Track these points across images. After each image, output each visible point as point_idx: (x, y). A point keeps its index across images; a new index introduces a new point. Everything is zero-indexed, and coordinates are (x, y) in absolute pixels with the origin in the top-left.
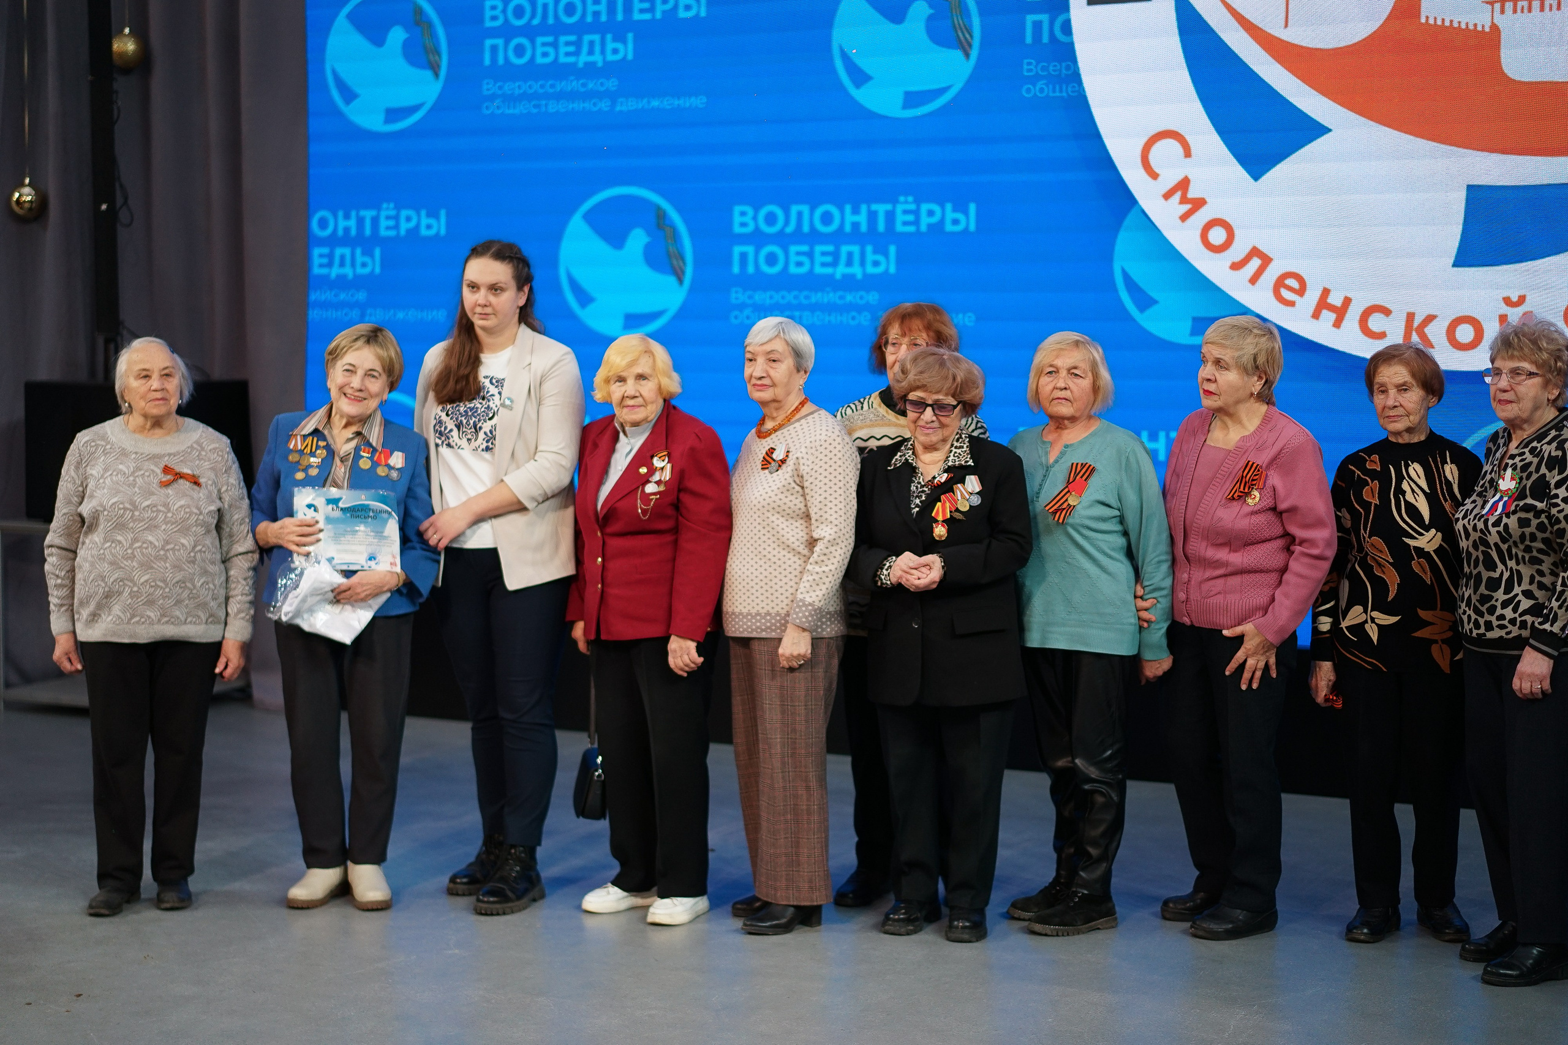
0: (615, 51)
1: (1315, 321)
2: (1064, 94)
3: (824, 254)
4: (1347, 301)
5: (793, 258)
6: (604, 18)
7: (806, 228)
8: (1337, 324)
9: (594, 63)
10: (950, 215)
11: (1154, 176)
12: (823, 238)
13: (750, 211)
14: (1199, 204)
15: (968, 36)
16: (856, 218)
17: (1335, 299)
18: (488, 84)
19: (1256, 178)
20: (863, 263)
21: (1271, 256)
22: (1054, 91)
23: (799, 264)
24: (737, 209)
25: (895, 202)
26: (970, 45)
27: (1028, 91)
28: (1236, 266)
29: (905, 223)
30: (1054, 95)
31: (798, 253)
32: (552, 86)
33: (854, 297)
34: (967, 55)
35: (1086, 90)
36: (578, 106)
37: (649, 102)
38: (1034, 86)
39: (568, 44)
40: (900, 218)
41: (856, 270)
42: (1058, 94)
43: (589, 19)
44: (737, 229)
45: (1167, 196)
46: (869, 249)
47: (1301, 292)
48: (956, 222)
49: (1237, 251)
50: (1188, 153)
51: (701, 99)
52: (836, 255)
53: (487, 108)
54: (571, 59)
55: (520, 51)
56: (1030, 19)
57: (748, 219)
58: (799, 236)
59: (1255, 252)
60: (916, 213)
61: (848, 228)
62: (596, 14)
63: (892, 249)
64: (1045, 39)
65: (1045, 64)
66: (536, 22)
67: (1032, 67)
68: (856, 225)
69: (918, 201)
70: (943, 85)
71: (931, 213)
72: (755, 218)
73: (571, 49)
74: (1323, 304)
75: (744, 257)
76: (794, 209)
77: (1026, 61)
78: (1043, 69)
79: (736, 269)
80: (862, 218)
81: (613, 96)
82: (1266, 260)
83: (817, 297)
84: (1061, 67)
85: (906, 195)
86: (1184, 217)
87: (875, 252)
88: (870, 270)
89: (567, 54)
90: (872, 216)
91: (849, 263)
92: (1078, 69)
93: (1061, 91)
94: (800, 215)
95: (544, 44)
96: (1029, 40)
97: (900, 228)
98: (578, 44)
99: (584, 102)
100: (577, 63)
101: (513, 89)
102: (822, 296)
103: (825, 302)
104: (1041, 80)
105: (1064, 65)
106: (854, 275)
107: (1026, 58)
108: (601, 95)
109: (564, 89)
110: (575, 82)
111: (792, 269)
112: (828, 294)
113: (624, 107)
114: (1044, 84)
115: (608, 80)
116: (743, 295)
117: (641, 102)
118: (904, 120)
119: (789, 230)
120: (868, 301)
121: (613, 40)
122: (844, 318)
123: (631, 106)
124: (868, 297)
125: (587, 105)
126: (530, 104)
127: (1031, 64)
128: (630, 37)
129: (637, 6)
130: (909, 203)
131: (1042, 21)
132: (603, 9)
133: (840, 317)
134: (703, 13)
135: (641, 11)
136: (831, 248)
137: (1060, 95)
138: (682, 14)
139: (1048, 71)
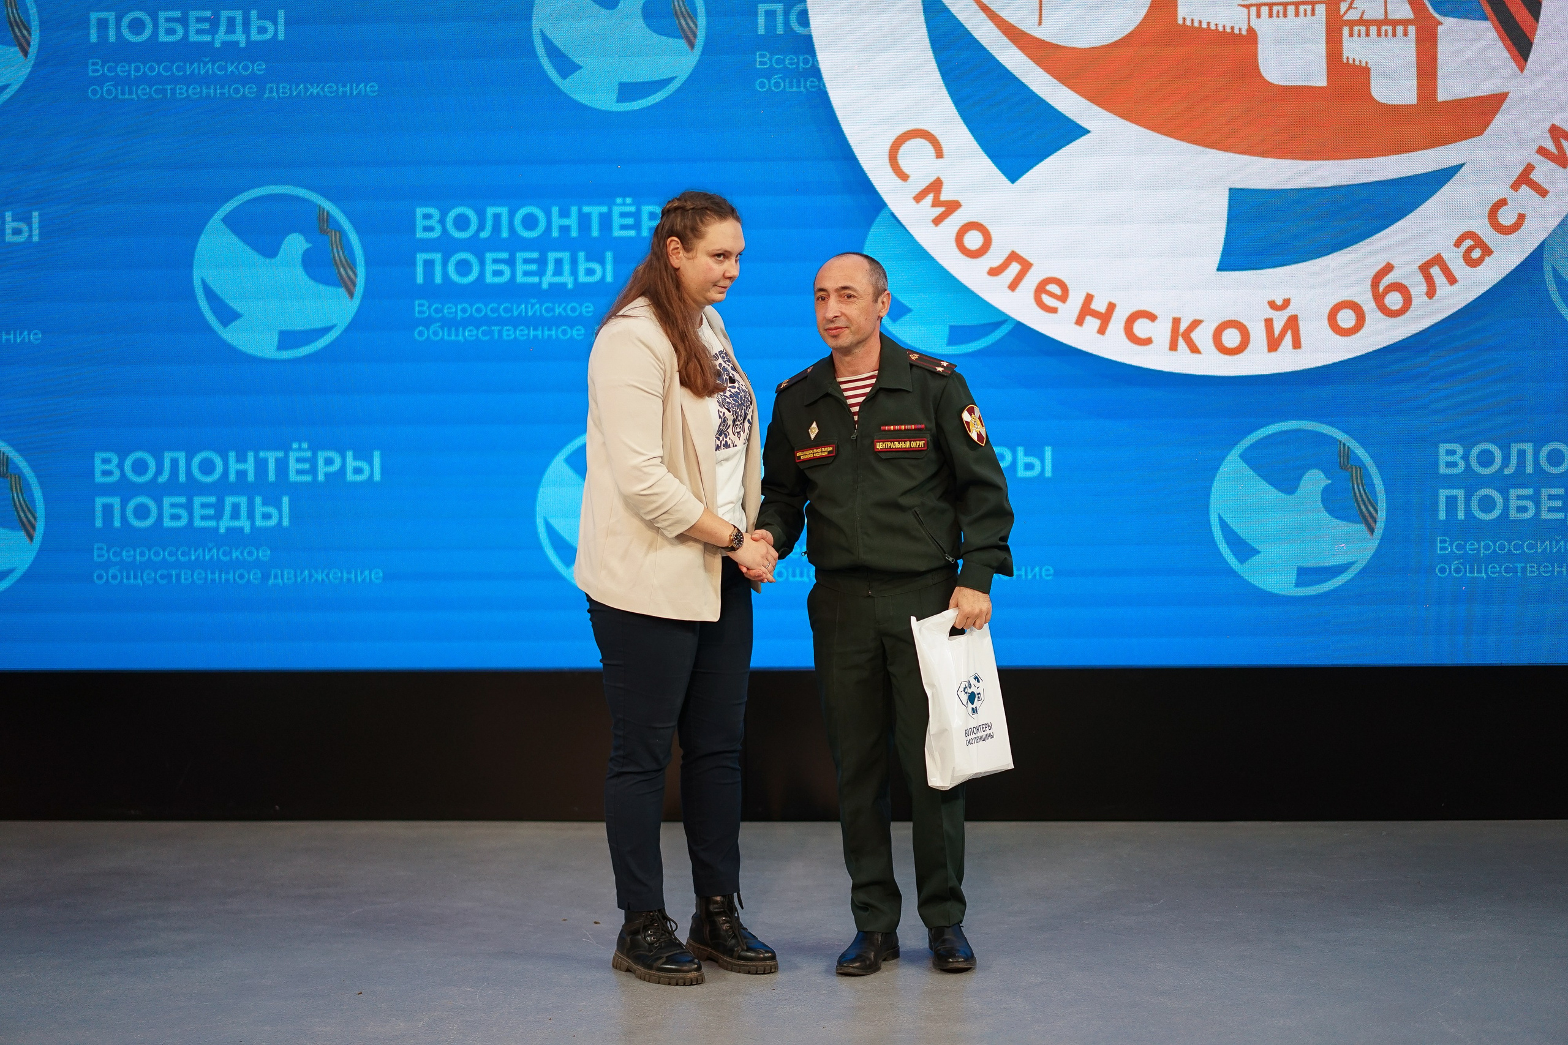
0: (262, 30)
1: (1078, 327)
2: (802, 89)
3: (526, 261)
4: (1111, 307)
5: (490, 267)
7: (505, 234)
8: (1102, 331)
9: (237, 43)
11: (904, 177)
13: (435, 213)
14: (953, 206)
15: (692, 24)
16: (565, 222)
17: (1099, 305)
18: (94, 64)
19: (1013, 181)
20: (574, 272)
21: (1031, 261)
22: (791, 86)
23: (498, 273)
24: (420, 211)
25: (611, 203)
27: (762, 85)
28: (994, 272)
29: (623, 227)
30: (792, 90)
31: (495, 261)
32: (179, 69)
33: (565, 309)
35: (827, 85)
36: (215, 91)
37: (306, 89)
38: (769, 80)
39: (199, 20)
40: (617, 221)
41: (567, 279)
42: (795, 89)
44: (420, 234)
45: (918, 198)
46: (581, 255)
47: (1063, 298)
49: (994, 258)
50: (939, 154)
51: (372, 86)
52: (542, 262)
53: (94, 92)
54: (208, 38)
55: (137, 27)
56: (762, 8)
57: (433, 223)
58: (496, 243)
59: (1014, 257)
60: (637, 216)
61: (555, 234)
63: (609, 256)
64: (780, 31)
65: (782, 57)
67: (765, 59)
68: (564, 229)
69: (638, 203)
72: (442, 221)
73: (206, 26)
74: (1086, 310)
75: (429, 264)
76: (490, 211)
77: (758, 54)
78: (778, 62)
79: (420, 279)
80: (573, 221)
82: (1026, 266)
83: (520, 309)
84: (798, 59)
85: (624, 196)
86: (937, 221)
87: (588, 259)
88: (583, 278)
89: (199, 32)
90: (584, 221)
91: (558, 272)
92: (818, 64)
93: (799, 86)
94: (497, 217)
96: (761, 31)
97: (617, 233)
98: (214, 22)
99: (222, 87)
100: (212, 42)
101: (129, 71)
102: (526, 308)
103: (530, 314)
104: (776, 74)
105: (801, 58)
106: (564, 285)
107: (759, 50)
108: (245, 81)
109: (196, 71)
110: (210, 65)
111: (489, 279)
112: (533, 306)
113: (275, 94)
114: (780, 78)
115: (253, 63)
116: (429, 308)
117: (296, 88)
118: (620, 114)
119: (484, 235)
120: (581, 313)
121: (260, 18)
122: (553, 332)
123: (283, 93)
124: (581, 309)
125: (226, 90)
126: (151, 88)
127: (765, 56)
128: (281, 14)
130: (627, 205)
131: (775, 11)
133: (548, 331)
136: (537, 255)
137: (797, 90)
139: (784, 64)
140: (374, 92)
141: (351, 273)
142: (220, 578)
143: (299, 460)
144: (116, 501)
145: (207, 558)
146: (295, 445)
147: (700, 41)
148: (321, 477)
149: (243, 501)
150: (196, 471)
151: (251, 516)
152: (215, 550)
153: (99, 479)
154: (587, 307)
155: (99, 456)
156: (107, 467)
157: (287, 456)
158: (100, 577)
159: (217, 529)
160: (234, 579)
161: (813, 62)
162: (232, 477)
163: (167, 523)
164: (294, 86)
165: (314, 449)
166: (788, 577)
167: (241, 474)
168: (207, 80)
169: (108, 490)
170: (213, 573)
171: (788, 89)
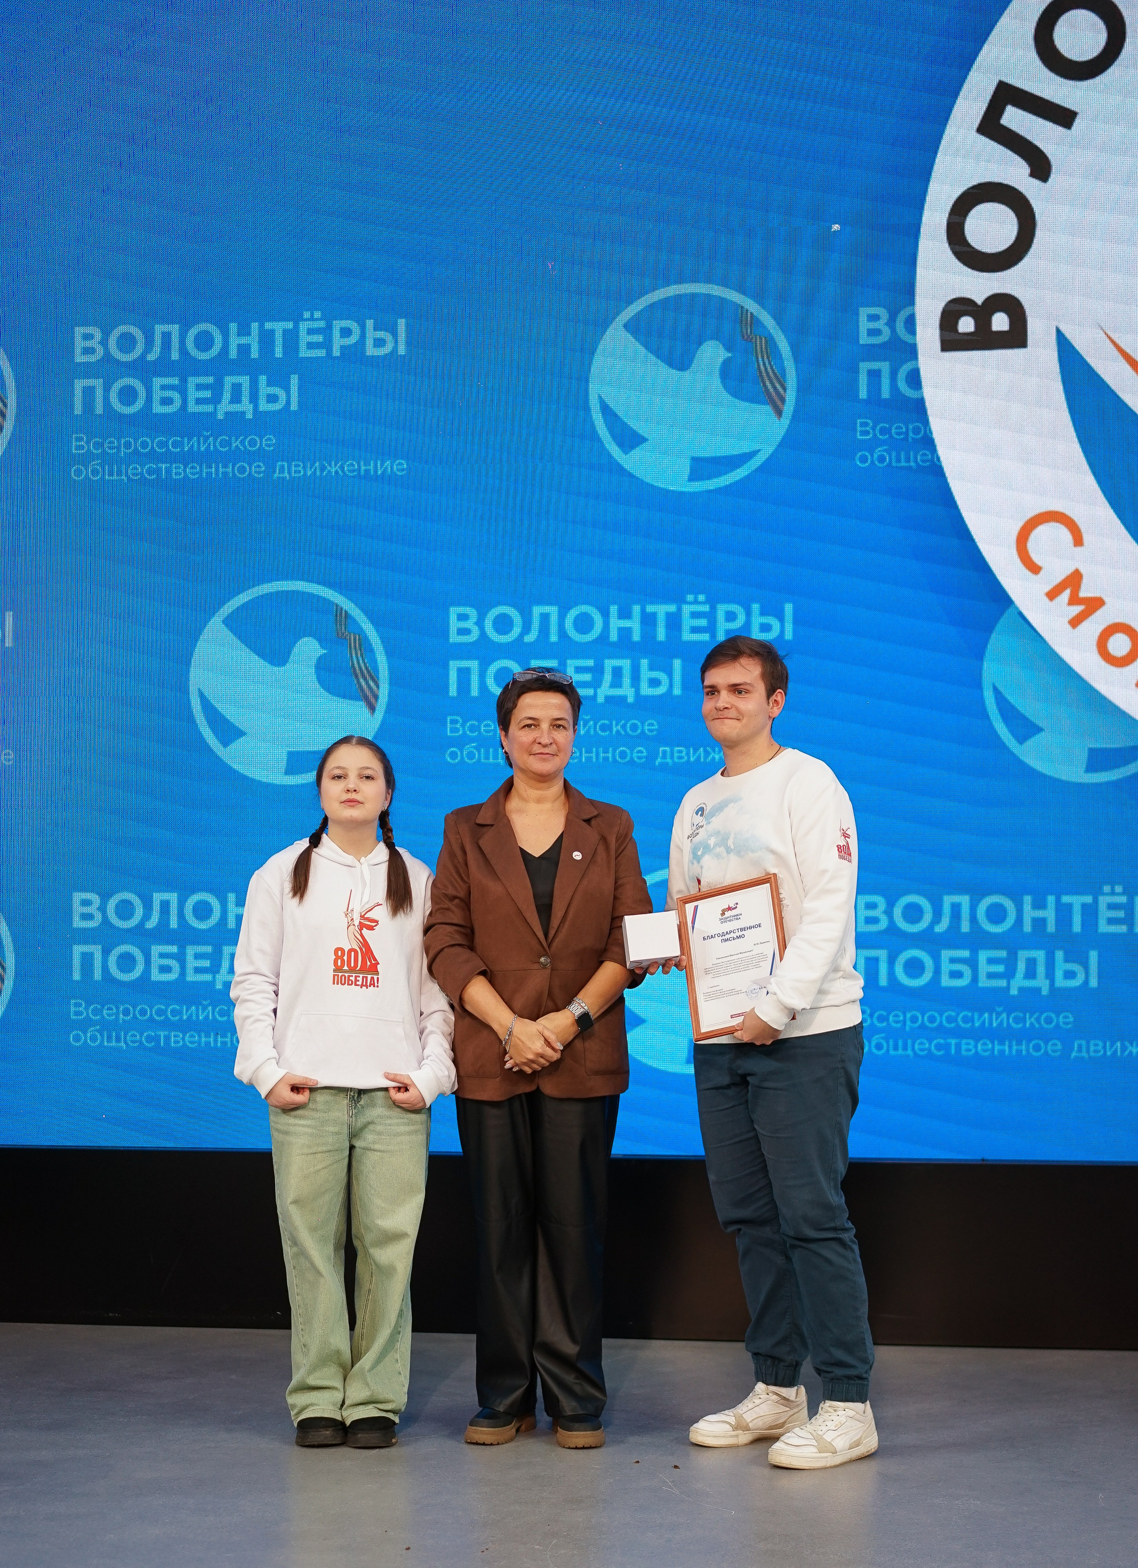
0: (272, 399)
2: (912, 464)
3: (579, 670)
6: (255, 354)
7: (554, 638)
9: (243, 414)
10: (758, 619)
11: (1035, 569)
12: (581, 650)
13: (472, 612)
14: (1094, 604)
16: (626, 623)
18: (79, 439)
20: (636, 683)
22: (898, 460)
24: (454, 611)
25: (680, 600)
26: (783, 400)
27: (864, 459)
29: (695, 630)
30: (899, 465)
32: (175, 444)
33: (624, 727)
34: (779, 413)
35: (942, 459)
36: (217, 471)
37: (323, 468)
38: (872, 453)
39: (199, 387)
40: (687, 623)
41: (627, 691)
42: (903, 464)
43: (233, 354)
44: (454, 638)
45: (1052, 595)
46: (644, 663)
48: (766, 628)
50: (1078, 541)
52: (598, 671)
53: (78, 472)
54: (209, 408)
55: (128, 395)
56: (864, 367)
57: (469, 624)
58: (542, 648)
60: (711, 616)
61: (614, 637)
62: (244, 350)
63: (678, 663)
64: (886, 393)
65: (886, 425)
66: (151, 357)
67: (867, 428)
68: (625, 633)
69: (713, 602)
70: (746, 450)
71: (731, 617)
72: (480, 623)
73: (208, 394)
75: (464, 674)
76: (537, 610)
77: (859, 421)
78: (883, 431)
79: (453, 691)
80: (634, 624)
81: (268, 459)
84: (907, 429)
85: (696, 594)
86: (1075, 622)
87: (652, 668)
88: (646, 690)
89: (199, 401)
91: (617, 682)
92: (931, 433)
93: (908, 460)
94: (545, 618)
95: (163, 387)
96: (863, 394)
97: (687, 636)
98: (217, 389)
99: (225, 466)
101: (118, 448)
104: (881, 446)
105: (911, 427)
106: (623, 698)
107: (860, 417)
108: (251, 458)
109: (195, 448)
110: (211, 439)
113: (286, 475)
114: (884, 450)
115: (262, 436)
116: (463, 726)
117: (311, 468)
118: (693, 495)
119: (530, 638)
120: (643, 732)
121: (269, 384)
122: (610, 755)
123: (296, 472)
124: (643, 727)
125: (230, 470)
126: (143, 466)
127: (866, 424)
128: (294, 380)
129: (304, 338)
130: (700, 603)
131: (880, 371)
132: (253, 341)
133: (604, 752)
134: (402, 350)
135: (311, 346)
136: (590, 663)
137: (907, 465)
138: (371, 351)
139: (890, 434)
140: (402, 470)
141: (372, 684)
142: (216, 1041)
144: (96, 951)
145: (202, 1017)
147: (789, 408)
150: (189, 916)
152: (210, 1008)
153: (78, 923)
154: (651, 725)
155: (78, 897)
156: (87, 910)
158: (77, 1038)
161: (926, 431)
162: (231, 924)
163: (156, 976)
164: (309, 464)
166: (888, 1050)
168: (207, 458)
169: (86, 936)
170: (208, 1036)
171: (894, 464)
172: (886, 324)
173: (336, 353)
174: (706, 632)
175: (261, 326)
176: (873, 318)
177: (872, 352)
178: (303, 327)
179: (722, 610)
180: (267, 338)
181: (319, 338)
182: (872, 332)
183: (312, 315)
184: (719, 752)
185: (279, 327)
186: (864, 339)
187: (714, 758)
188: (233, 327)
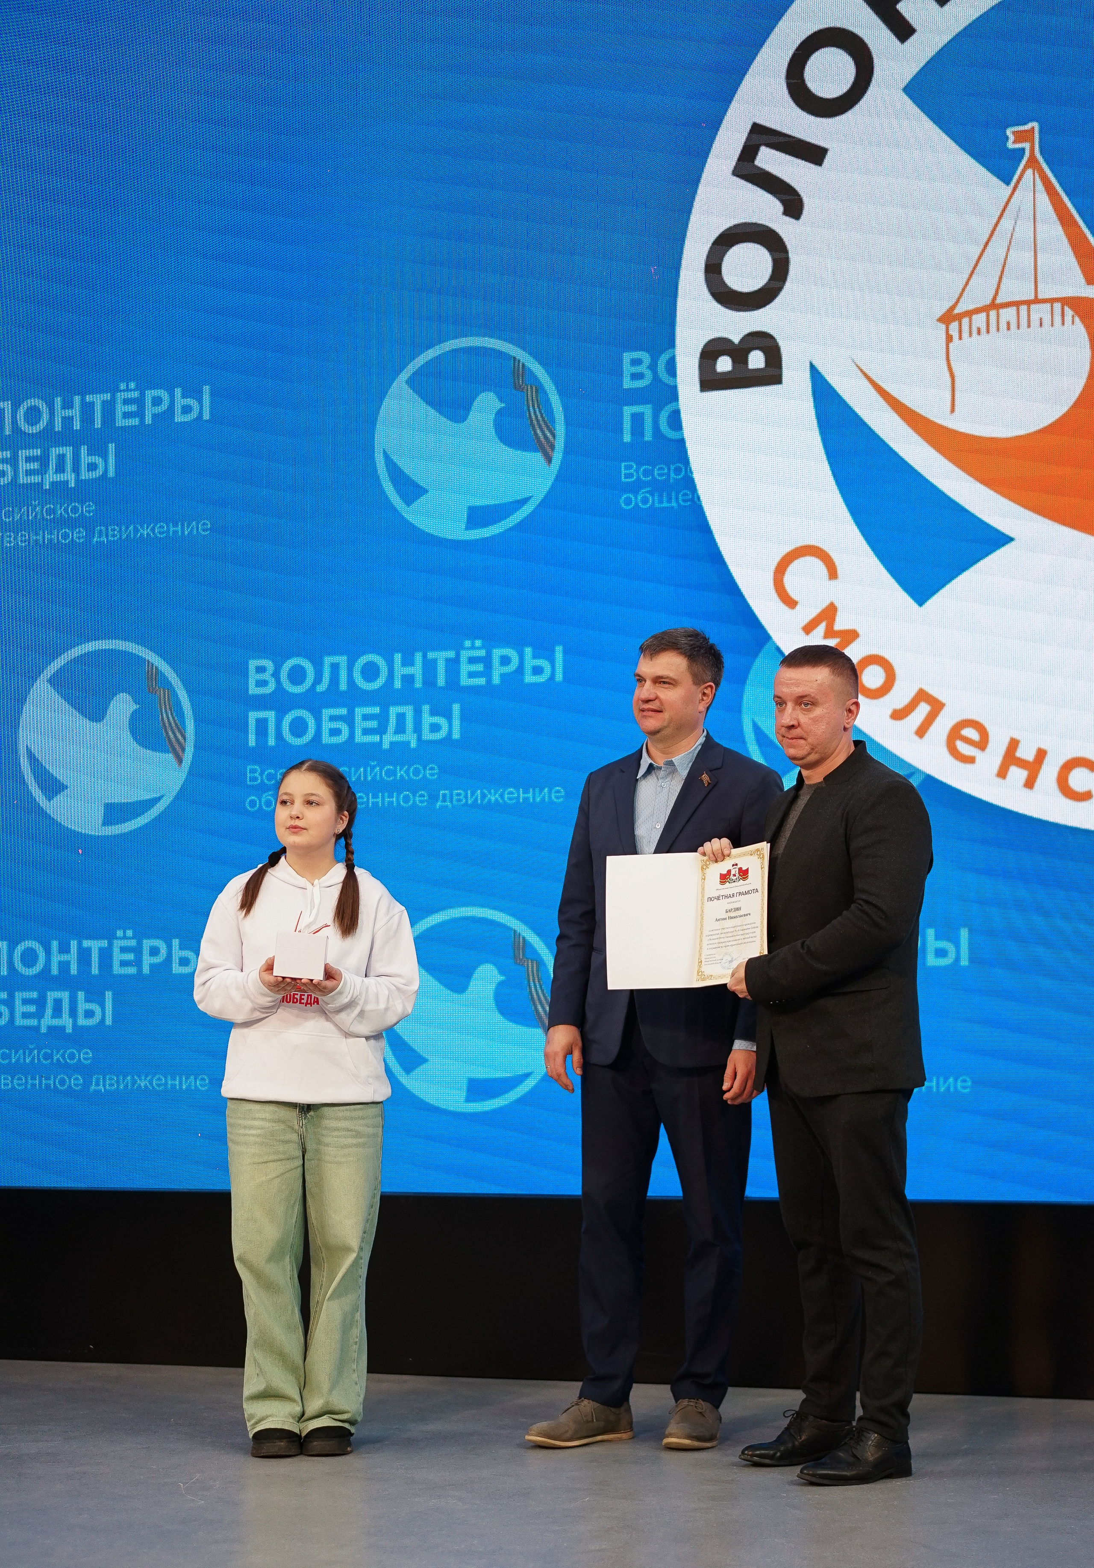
0: (92, 467)
2: (674, 504)
3: (366, 717)
4: (1041, 754)
5: (327, 726)
6: (77, 426)
7: (343, 686)
8: (1030, 784)
9: (67, 483)
10: (530, 662)
11: (790, 603)
12: (368, 698)
13: (269, 665)
15: (549, 434)
16: (408, 670)
17: (1026, 752)
19: (921, 602)
20: (418, 729)
21: (943, 700)
22: (661, 502)
23: (335, 732)
24: (253, 664)
25: (458, 648)
26: (553, 447)
27: (628, 501)
28: (898, 715)
29: (471, 675)
30: (660, 506)
31: (333, 718)
32: (9, 514)
33: (407, 772)
34: (549, 459)
36: (44, 538)
37: (136, 530)
38: (635, 495)
39: (29, 459)
40: (465, 668)
41: (409, 737)
42: (665, 505)
43: (58, 427)
44: (253, 690)
46: (426, 708)
47: (982, 744)
48: (537, 671)
49: (900, 696)
50: (833, 574)
51: (204, 524)
52: (383, 719)
54: (36, 479)
56: (628, 411)
57: (266, 676)
58: (333, 697)
59: (922, 696)
60: (487, 661)
61: (398, 684)
62: (67, 421)
63: (456, 708)
64: (648, 436)
65: (650, 468)
67: (631, 471)
68: (408, 679)
69: (488, 646)
70: (519, 498)
71: (505, 660)
72: (276, 675)
73: (35, 466)
74: (1010, 758)
75: (262, 724)
76: (328, 660)
77: (623, 464)
78: (646, 473)
79: (252, 741)
80: (417, 670)
81: (88, 524)
82: (937, 706)
84: (669, 469)
85: (473, 638)
87: (433, 713)
88: (427, 735)
89: (29, 473)
90: (429, 667)
91: (400, 729)
92: (692, 473)
93: (669, 500)
94: (335, 667)
96: (627, 438)
97: (465, 681)
98: (44, 461)
99: (51, 533)
100: (40, 485)
102: (365, 771)
103: (369, 778)
104: (644, 487)
105: (672, 467)
106: (407, 744)
107: (623, 460)
109: (25, 516)
110: (39, 508)
111: (326, 739)
112: (373, 768)
113: (104, 539)
114: (647, 492)
115: (82, 503)
116: (261, 774)
117: (126, 531)
118: (470, 542)
119: (321, 688)
120: (425, 776)
121: (90, 454)
122: (394, 799)
123: (114, 536)
124: (424, 771)
125: (55, 536)
127: (630, 467)
128: (111, 447)
129: (120, 409)
130: (478, 648)
131: (643, 414)
132: (76, 412)
133: (389, 798)
134: (206, 416)
135: (126, 415)
136: (376, 710)
137: (668, 505)
138: (179, 418)
139: (653, 475)
140: (207, 530)
141: (180, 737)
142: (41, 1083)
143: (123, 950)
145: (28, 1061)
146: (119, 933)
147: (558, 456)
148: (146, 970)
149: (65, 996)
150: (18, 965)
151: (73, 1013)
152: (36, 1052)
154: (431, 769)
157: (110, 944)
159: (37, 1028)
160: (55, 1084)
161: (686, 471)
162: (55, 971)
164: (123, 528)
165: (139, 937)
167: (64, 967)
168: (35, 526)
170: (33, 1078)
171: (657, 505)
172: (649, 367)
173: (148, 420)
174: (482, 677)
175: (83, 400)
176: (636, 362)
177: (635, 396)
178: (120, 396)
179: (497, 653)
180: (87, 410)
181: (133, 408)
182: (636, 376)
183: (127, 386)
184: (495, 795)
185: (98, 400)
186: (627, 384)
187: (490, 800)
188: (58, 401)
